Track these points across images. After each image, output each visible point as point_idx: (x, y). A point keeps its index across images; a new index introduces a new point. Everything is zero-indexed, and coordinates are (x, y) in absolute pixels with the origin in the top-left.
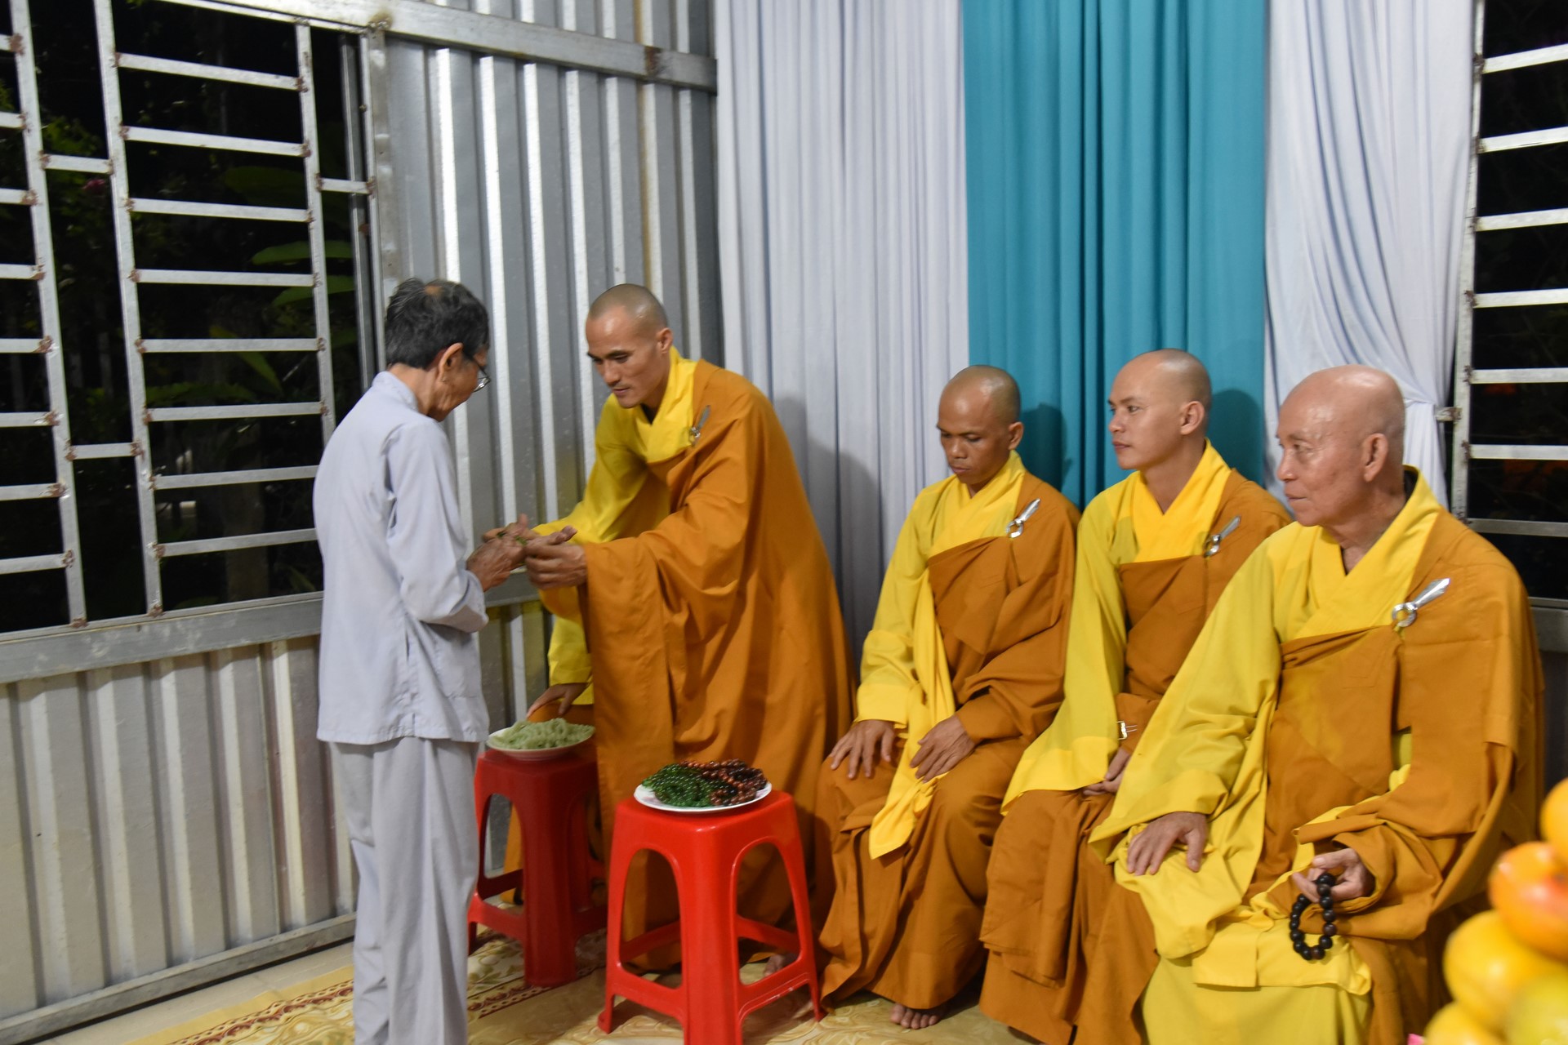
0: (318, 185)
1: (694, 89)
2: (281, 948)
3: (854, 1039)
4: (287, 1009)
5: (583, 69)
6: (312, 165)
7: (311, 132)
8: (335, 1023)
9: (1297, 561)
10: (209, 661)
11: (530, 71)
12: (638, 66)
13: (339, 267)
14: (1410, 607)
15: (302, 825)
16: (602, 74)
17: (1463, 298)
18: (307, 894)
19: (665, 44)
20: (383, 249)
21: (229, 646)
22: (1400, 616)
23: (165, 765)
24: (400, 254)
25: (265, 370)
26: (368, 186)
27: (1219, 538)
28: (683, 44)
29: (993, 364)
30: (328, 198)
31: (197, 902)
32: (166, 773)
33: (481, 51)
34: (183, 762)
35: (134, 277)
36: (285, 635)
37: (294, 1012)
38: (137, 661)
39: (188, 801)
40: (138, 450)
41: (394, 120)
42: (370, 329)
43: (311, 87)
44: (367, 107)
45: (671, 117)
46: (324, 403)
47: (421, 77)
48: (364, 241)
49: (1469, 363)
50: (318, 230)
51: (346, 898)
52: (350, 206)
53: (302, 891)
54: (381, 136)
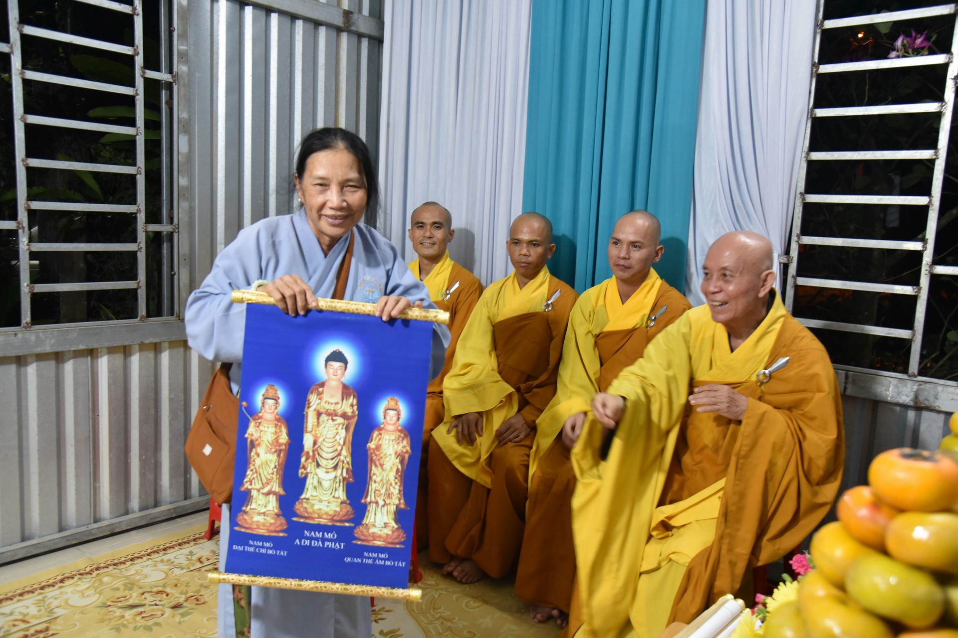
0: (142, 74)
1: (371, 38)
2: (94, 532)
3: (438, 593)
4: (97, 569)
5: (306, 19)
6: (139, 61)
7: (139, 41)
8: (127, 577)
10: (58, 357)
11: (274, 17)
12: (339, 21)
13: (152, 125)
14: (767, 372)
15: (110, 458)
16: (317, 24)
17: (798, 196)
18: (111, 500)
19: (354, 9)
20: (180, 116)
21: (73, 349)
22: (761, 377)
23: (27, 420)
24: (189, 121)
25: (92, 183)
26: (173, 77)
27: (655, 318)
28: (366, 11)
29: (537, 211)
30: (148, 82)
31: (42, 504)
32: (28, 424)
33: (246, 1)
34: (38, 417)
35: (23, 119)
36: (106, 344)
37: (102, 571)
38: (13, 355)
39: (40, 442)
40: (21, 226)
41: (191, 39)
42: (169, 164)
43: (141, 13)
44: (175, 29)
45: (356, 53)
46: (138, 206)
47: (209, 14)
48: (168, 110)
49: (799, 232)
50: (140, 101)
51: (135, 503)
52: (161, 88)
53: (108, 499)
54: (182, 48)
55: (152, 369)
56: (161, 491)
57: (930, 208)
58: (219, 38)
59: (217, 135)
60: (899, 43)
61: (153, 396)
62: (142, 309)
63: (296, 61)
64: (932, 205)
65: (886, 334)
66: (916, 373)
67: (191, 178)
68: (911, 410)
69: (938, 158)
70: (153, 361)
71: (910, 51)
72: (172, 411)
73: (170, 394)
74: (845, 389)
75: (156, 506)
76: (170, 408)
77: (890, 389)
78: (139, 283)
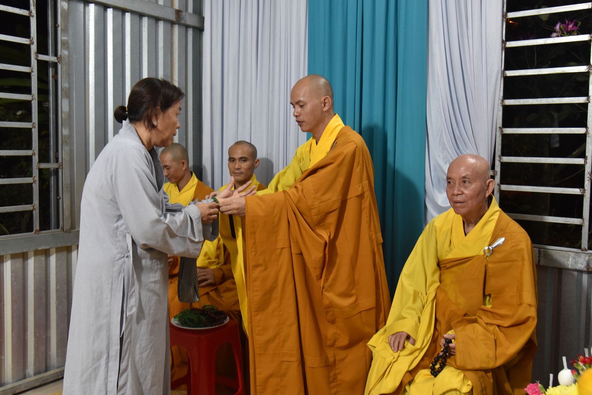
0: (36, 57)
1: (194, 28)
5: (150, 17)
6: (34, 48)
7: (34, 34)
9: (446, 228)
11: (128, 16)
12: (173, 17)
13: (43, 92)
14: (491, 248)
16: (157, 19)
17: (498, 129)
18: (13, 369)
19: (183, 9)
22: (487, 252)
24: (69, 89)
26: (58, 59)
28: (190, 10)
30: (40, 62)
33: (108, 5)
36: (10, 252)
41: (70, 32)
42: (55, 120)
43: (35, 15)
44: (59, 25)
45: (184, 38)
46: (33, 151)
47: (82, 15)
48: (54, 82)
49: (500, 154)
50: (35, 76)
51: (31, 370)
52: (49, 67)
53: (11, 367)
54: (65, 38)
55: (44, 269)
56: (50, 359)
57: (587, 136)
58: (90, 30)
59: (89, 98)
60: (558, 27)
61: (44, 289)
62: (36, 225)
63: (143, 45)
64: (588, 133)
65: (564, 222)
66: (587, 248)
67: (71, 130)
68: (585, 274)
69: (590, 102)
70: (44, 263)
71: (565, 33)
72: (58, 298)
73: (57, 286)
74: (539, 261)
75: (46, 370)
76: (56, 297)
77: (570, 260)
78: (34, 206)
